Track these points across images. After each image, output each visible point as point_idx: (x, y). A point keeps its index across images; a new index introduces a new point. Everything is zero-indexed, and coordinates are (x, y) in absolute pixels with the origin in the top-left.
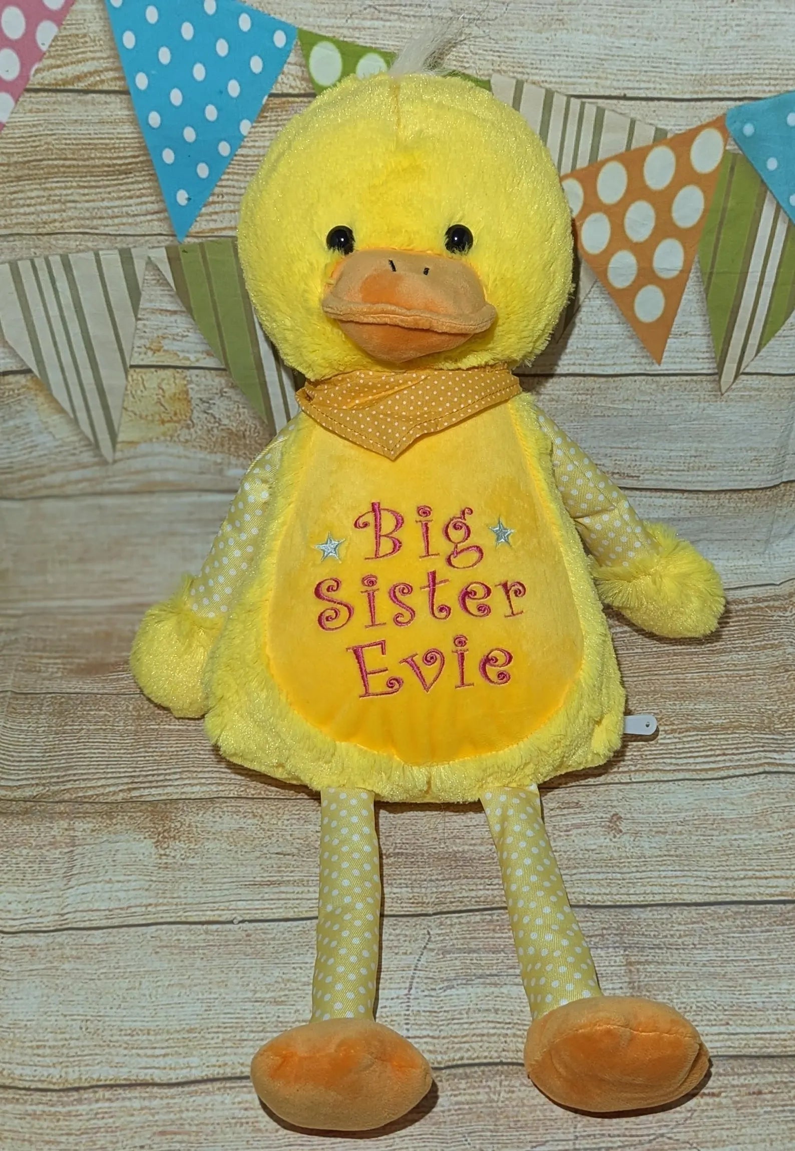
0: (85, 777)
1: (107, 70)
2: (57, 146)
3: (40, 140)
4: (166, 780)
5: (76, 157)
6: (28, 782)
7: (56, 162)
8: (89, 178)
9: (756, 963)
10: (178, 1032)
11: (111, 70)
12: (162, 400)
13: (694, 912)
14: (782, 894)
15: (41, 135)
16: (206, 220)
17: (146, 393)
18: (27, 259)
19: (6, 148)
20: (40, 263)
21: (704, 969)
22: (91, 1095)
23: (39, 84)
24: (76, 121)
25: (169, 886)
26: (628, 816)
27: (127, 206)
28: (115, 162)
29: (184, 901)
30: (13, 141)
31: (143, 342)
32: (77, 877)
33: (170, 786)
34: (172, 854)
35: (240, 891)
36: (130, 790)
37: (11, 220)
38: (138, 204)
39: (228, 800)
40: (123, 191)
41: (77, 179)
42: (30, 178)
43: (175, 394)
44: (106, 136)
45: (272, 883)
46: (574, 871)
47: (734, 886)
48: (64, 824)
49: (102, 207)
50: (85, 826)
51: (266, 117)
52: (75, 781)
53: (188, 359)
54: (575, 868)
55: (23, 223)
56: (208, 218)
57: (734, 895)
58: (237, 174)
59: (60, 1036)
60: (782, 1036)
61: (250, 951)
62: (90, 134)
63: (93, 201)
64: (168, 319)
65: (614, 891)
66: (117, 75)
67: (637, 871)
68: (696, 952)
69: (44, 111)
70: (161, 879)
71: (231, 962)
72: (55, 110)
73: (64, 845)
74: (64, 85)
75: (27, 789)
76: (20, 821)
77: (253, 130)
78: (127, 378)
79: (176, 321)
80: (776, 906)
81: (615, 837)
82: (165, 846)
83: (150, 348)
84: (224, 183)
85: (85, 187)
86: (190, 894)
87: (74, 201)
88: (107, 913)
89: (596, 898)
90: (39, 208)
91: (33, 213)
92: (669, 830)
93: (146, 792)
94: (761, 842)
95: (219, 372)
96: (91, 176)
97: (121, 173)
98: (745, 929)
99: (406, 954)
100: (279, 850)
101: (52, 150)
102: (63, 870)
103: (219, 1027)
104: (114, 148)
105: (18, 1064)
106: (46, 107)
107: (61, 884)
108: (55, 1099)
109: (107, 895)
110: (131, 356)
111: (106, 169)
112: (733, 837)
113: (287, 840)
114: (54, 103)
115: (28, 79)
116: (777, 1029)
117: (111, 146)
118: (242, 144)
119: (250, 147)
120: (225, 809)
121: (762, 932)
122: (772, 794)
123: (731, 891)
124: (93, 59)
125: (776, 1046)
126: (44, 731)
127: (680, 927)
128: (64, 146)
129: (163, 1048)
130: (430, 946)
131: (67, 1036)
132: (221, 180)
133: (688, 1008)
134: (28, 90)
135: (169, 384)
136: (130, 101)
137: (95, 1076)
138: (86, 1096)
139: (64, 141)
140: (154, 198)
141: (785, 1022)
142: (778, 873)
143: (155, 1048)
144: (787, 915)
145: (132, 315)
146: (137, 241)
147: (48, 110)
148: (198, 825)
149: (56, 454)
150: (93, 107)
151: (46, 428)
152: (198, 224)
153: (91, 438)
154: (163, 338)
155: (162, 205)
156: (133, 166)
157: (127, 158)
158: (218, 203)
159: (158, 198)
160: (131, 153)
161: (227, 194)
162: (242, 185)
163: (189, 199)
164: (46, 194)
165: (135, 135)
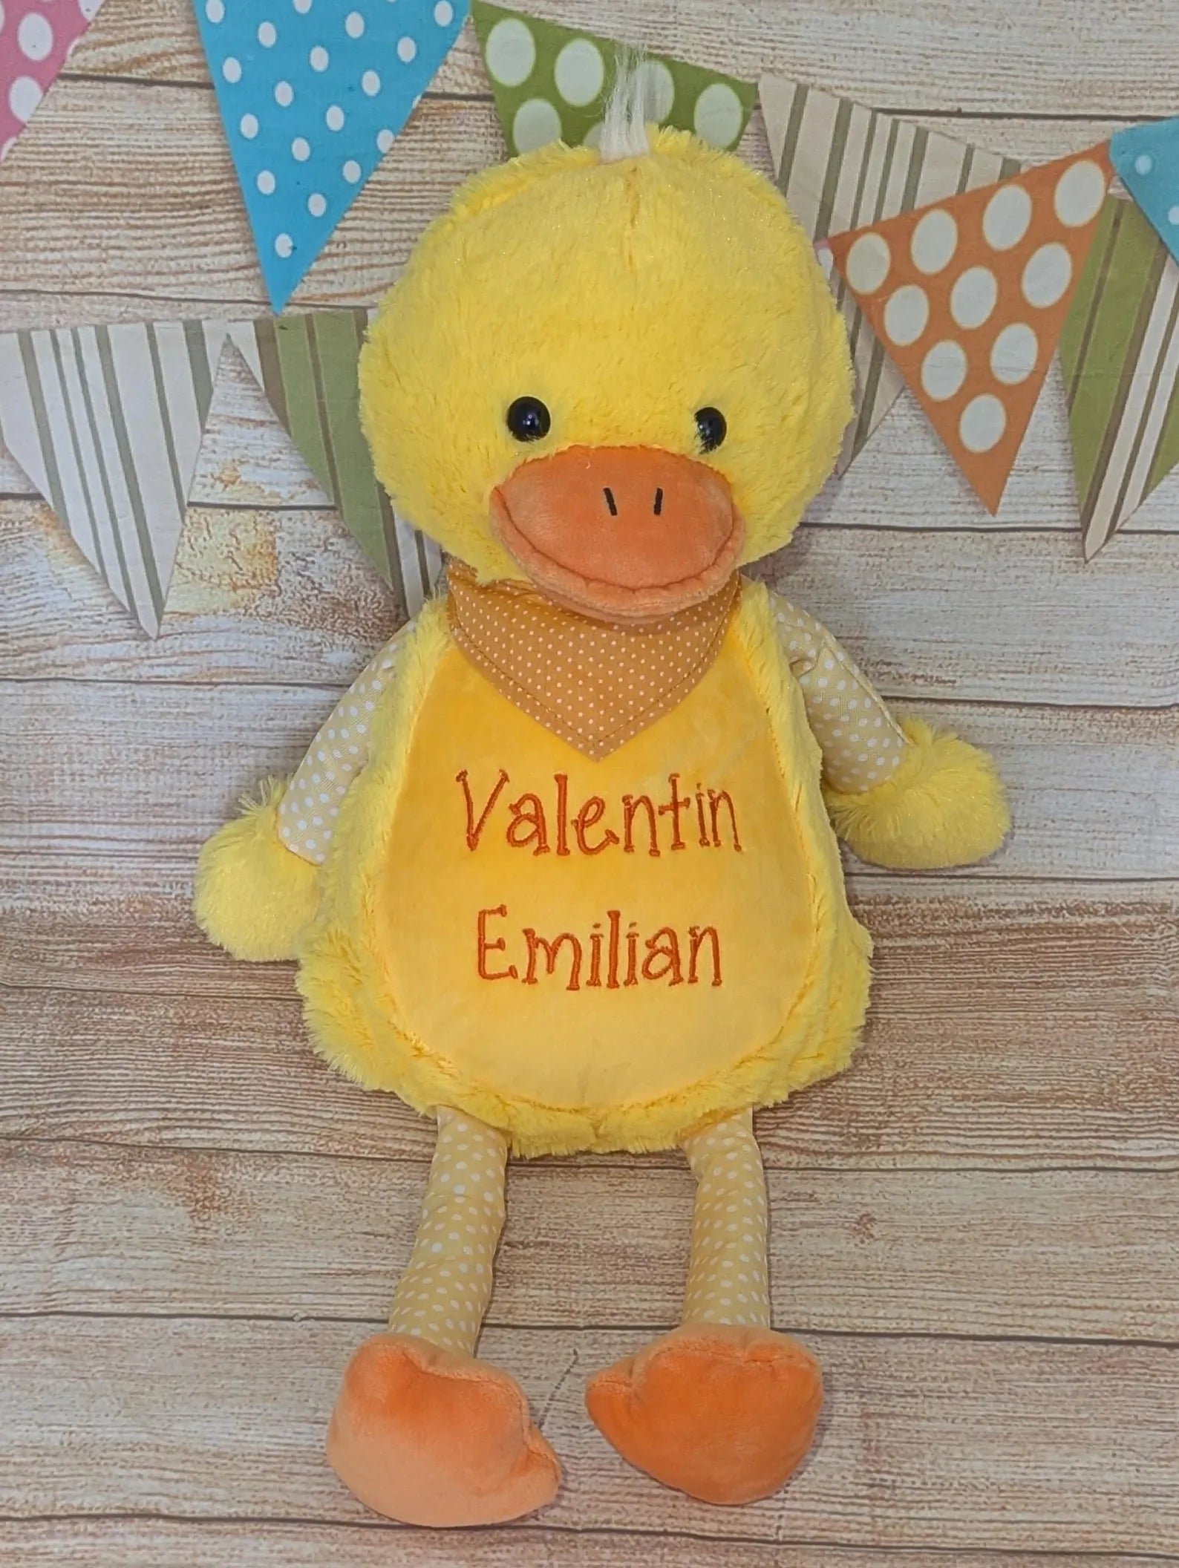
0: (97, 1107)
1: (181, 52)
2: (99, 165)
3: (75, 153)
4: (213, 1119)
5: (126, 180)
6: (14, 1113)
7: (95, 188)
8: (143, 214)
9: (1055, 1424)
11: (187, 52)
12: (235, 554)
13: (969, 1346)
14: (1103, 1332)
15: (77, 145)
16: (318, 282)
17: (211, 543)
18: (45, 328)
19: (24, 159)
20: (64, 337)
21: (977, 1427)
23: (79, 68)
24: (131, 126)
26: (886, 1216)
27: (201, 256)
28: (185, 189)
29: (225, 1288)
30: (36, 149)
31: (210, 468)
32: (73, 1246)
33: (219, 1129)
34: (214, 1228)
36: (160, 1129)
37: (25, 270)
38: (215, 255)
40: (194, 234)
41: (126, 215)
42: (57, 207)
43: (255, 546)
44: (175, 150)
45: (356, 1273)
46: (798, 1283)
47: (1034, 1316)
48: (62, 1172)
49: (161, 258)
50: (92, 1177)
51: (417, 127)
52: (82, 1112)
53: (278, 496)
54: (800, 1277)
55: (42, 275)
56: (321, 278)
57: (1031, 1327)
58: (369, 209)
60: (1086, 1527)
61: (314, 1357)
62: (149, 147)
63: (149, 248)
64: (250, 433)
65: (854, 1313)
66: (195, 60)
67: (893, 1288)
68: (968, 1402)
69: (85, 109)
70: (195, 1259)
71: (285, 1370)
72: (101, 108)
73: (58, 1201)
74: (117, 71)
75: (13, 1122)
77: (396, 145)
78: (183, 520)
79: (262, 437)
80: (1094, 1347)
81: (862, 1243)
82: (205, 1217)
83: (220, 479)
84: (348, 224)
85: (137, 227)
86: (235, 1280)
87: (119, 248)
89: (826, 1321)
90: (67, 254)
91: (58, 262)
92: (945, 1237)
93: (183, 1134)
94: (1080, 1260)
95: (324, 513)
96: (148, 211)
97: (193, 207)
98: (1044, 1377)
99: (539, 1378)
100: (368, 1229)
101: (91, 169)
102: (56, 1236)
104: (187, 168)
106: (88, 103)
107: (51, 1254)
109: (116, 1272)
110: (191, 487)
111: (172, 200)
112: (1040, 1250)
113: (382, 1218)
114: (101, 97)
115: (64, 61)
116: (1078, 1517)
117: (181, 166)
118: (380, 165)
119: (390, 171)
120: (295, 1170)
121: (1069, 1381)
123: (1028, 1322)
124: (161, 35)
125: (1074, 1540)
126: (43, 1041)
127: (948, 1367)
128: (110, 165)
130: (576, 1370)
132: (344, 219)
133: (947, 1485)
134: (64, 77)
135: (246, 531)
136: (213, 99)
139: (110, 158)
140: (240, 245)
141: (1091, 1508)
142: (1101, 1303)
143: (165, 1469)
144: (1110, 1361)
145: (198, 423)
146: (211, 309)
147: (91, 108)
148: (255, 1192)
149: (72, 619)
150: (157, 106)
151: (60, 583)
152: (305, 286)
153: (126, 603)
154: (242, 463)
155: (252, 257)
156: (213, 197)
157: (203, 184)
158: (337, 255)
159: (247, 246)
160: (212, 177)
161: (351, 241)
162: (376, 226)
163: (294, 249)
164: (79, 234)
165: (219, 150)
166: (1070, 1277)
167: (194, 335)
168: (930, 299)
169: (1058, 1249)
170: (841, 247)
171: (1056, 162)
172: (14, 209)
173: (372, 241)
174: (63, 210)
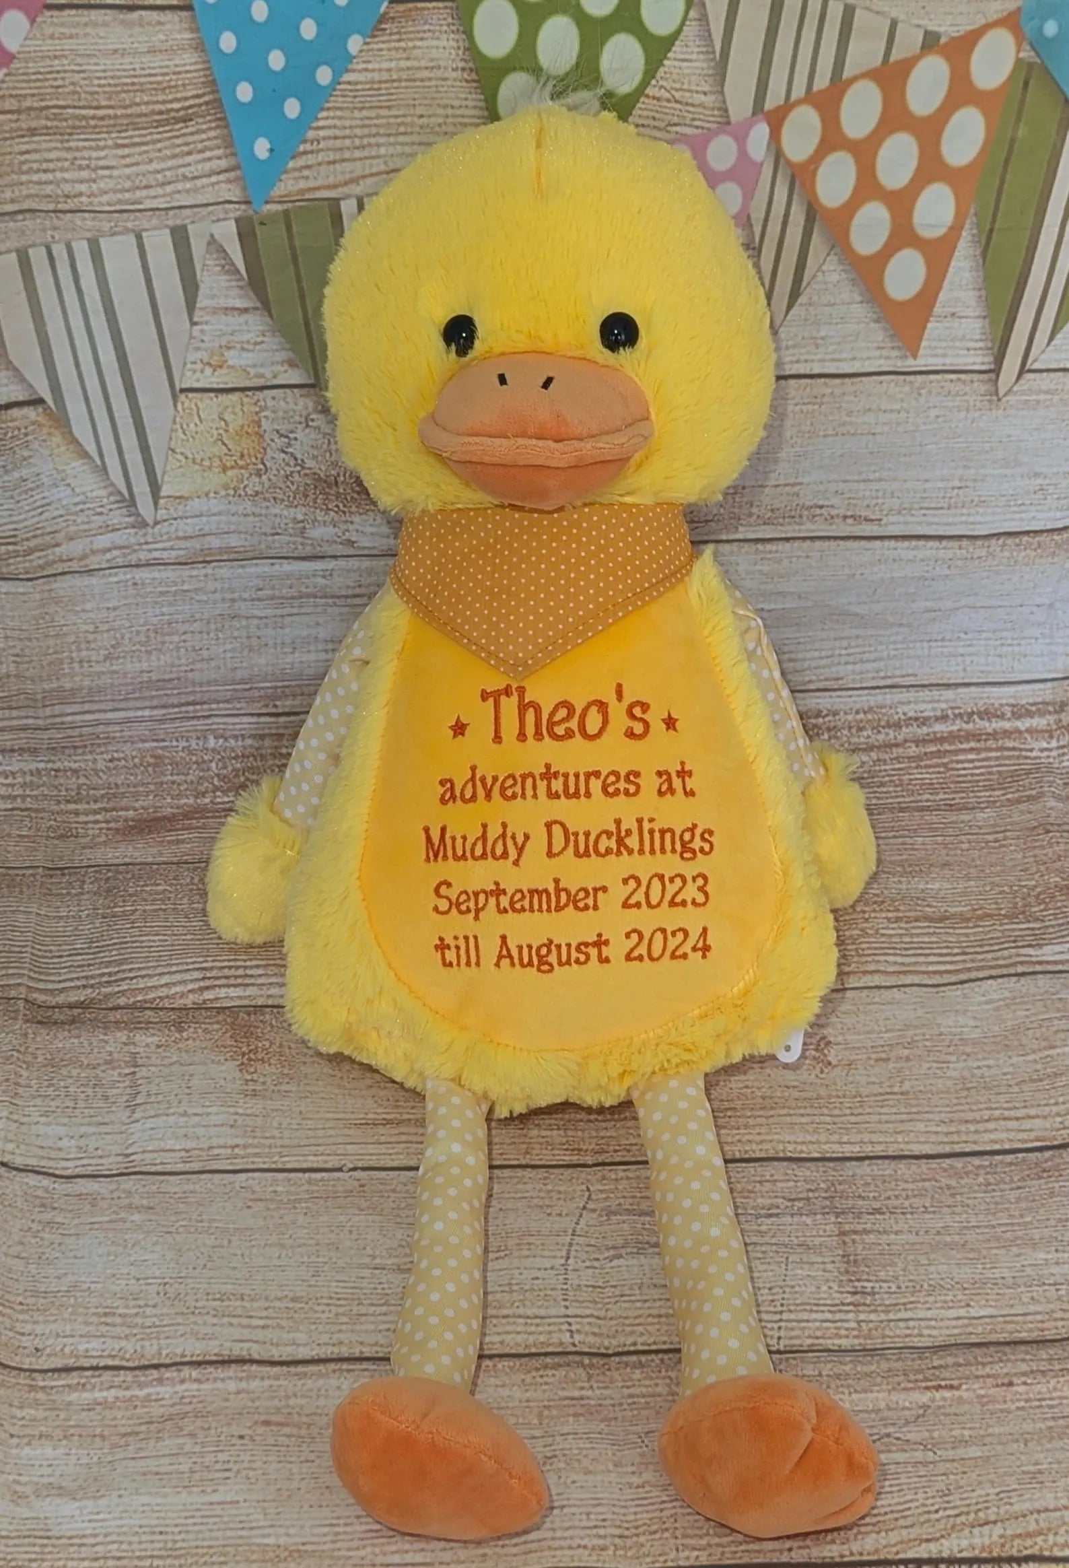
0: (144, 972)
2: (88, 89)
3: (63, 79)
4: (247, 976)
5: (113, 103)
6: (73, 984)
7: (83, 112)
10: (280, 1299)
12: (224, 436)
13: (923, 1164)
14: (1037, 1139)
15: (65, 71)
16: (294, 178)
17: (201, 427)
18: (41, 244)
19: (16, 88)
22: (175, 1374)
24: (116, 51)
25: (259, 1121)
26: (841, 1040)
27: (184, 166)
28: (169, 106)
29: (279, 1142)
30: (26, 78)
31: (199, 355)
32: (142, 1107)
33: (253, 985)
34: (261, 1080)
35: (348, 1132)
36: (202, 989)
38: (199, 162)
40: (179, 146)
41: (113, 135)
42: (48, 131)
43: (242, 426)
44: (158, 71)
45: (390, 1122)
46: (772, 1114)
48: (122, 1036)
49: (150, 172)
51: (385, 30)
52: (132, 979)
53: (262, 376)
54: (772, 1108)
56: (297, 174)
57: (975, 1142)
58: (341, 108)
59: (132, 1303)
60: (1038, 1318)
61: (365, 1205)
62: (134, 70)
63: (137, 164)
64: (235, 321)
65: (822, 1140)
67: (852, 1114)
68: (927, 1216)
69: (71, 37)
70: (249, 1111)
71: (342, 1218)
72: (86, 35)
73: (123, 1065)
75: (71, 993)
76: (66, 1034)
77: (365, 47)
78: (175, 406)
79: (246, 323)
80: (1030, 1155)
81: (822, 1072)
82: (252, 1070)
83: (209, 364)
84: (321, 123)
85: (125, 146)
86: (287, 1134)
87: (108, 168)
88: (183, 1154)
89: (799, 1148)
92: (893, 1055)
93: (222, 992)
94: (1011, 1069)
95: (305, 391)
96: (134, 129)
97: (177, 120)
98: (990, 1187)
99: (560, 1215)
101: (79, 93)
102: (125, 1098)
103: (331, 1298)
104: (170, 87)
105: (81, 1336)
106: (73, 31)
107: (124, 1116)
108: (130, 1379)
109: (182, 1131)
110: (183, 375)
111: (157, 117)
112: (976, 1065)
114: (86, 25)
117: (165, 85)
118: (350, 67)
121: (1012, 1189)
126: (88, 915)
128: (97, 89)
129: (261, 1318)
130: (591, 1206)
131: (142, 1303)
132: (318, 119)
134: (49, 7)
135: (234, 413)
136: (193, 20)
137: (179, 1351)
138: (167, 1375)
139: (96, 82)
140: (221, 151)
142: (1032, 1111)
143: (251, 1317)
144: (1045, 1165)
145: (186, 317)
146: (195, 214)
147: (77, 36)
148: (293, 1046)
149: (76, 513)
150: (141, 30)
152: (283, 184)
154: (228, 348)
155: (232, 161)
156: (195, 109)
157: (186, 99)
158: (312, 152)
159: (228, 151)
160: (195, 92)
161: (324, 138)
162: (347, 123)
163: (271, 150)
164: (69, 156)
165: (200, 66)
166: (1003, 1089)
168: (857, 162)
169: (991, 1062)
170: (776, 120)
171: (972, 31)
172: (7, 135)
173: (344, 137)
174: (55, 134)
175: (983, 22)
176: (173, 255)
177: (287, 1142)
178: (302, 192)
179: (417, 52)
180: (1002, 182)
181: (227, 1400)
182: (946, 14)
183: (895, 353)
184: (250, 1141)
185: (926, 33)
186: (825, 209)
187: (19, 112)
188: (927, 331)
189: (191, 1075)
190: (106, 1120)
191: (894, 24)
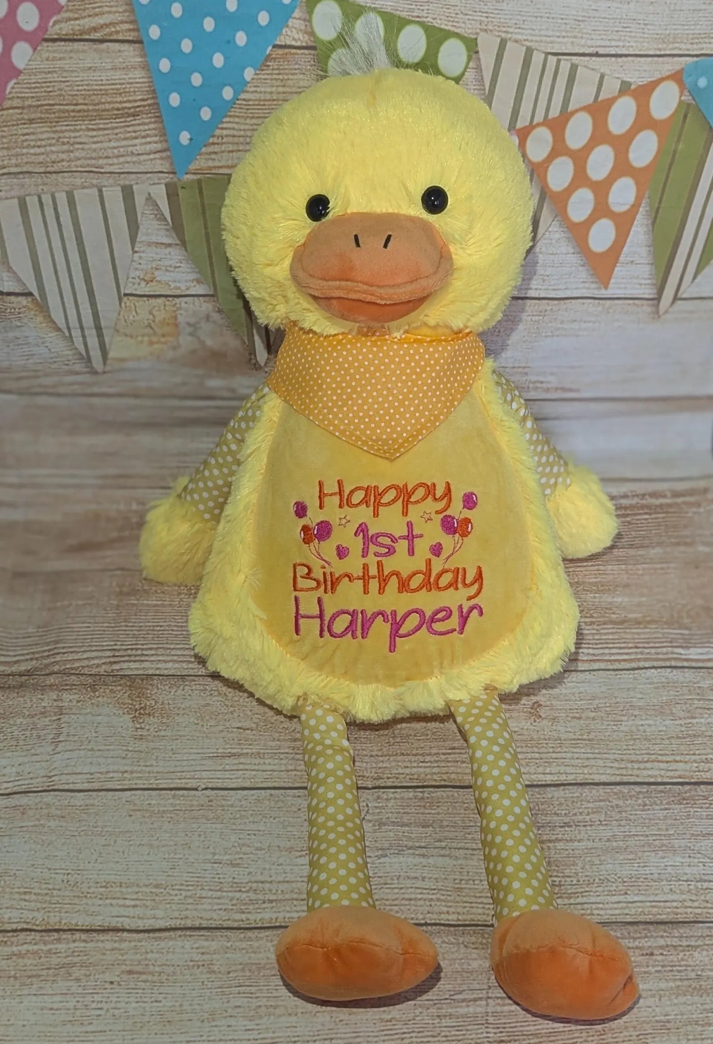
1: (122, 22)
2: (70, 93)
3: (54, 86)
4: (143, 655)
5: (87, 102)
6: (23, 658)
7: (66, 108)
8: (98, 121)
9: (654, 838)
10: (146, 886)
11: (126, 22)
12: (153, 324)
13: (601, 791)
15: (55, 82)
16: (206, 159)
17: (137, 318)
18: (35, 194)
19: (21, 92)
20: (47, 199)
22: (70, 936)
23: (56, 34)
24: (90, 68)
25: (143, 755)
26: (548, 703)
27: (133, 146)
28: (124, 105)
29: (156, 769)
30: (28, 86)
31: (137, 273)
32: (63, 744)
33: (147, 661)
34: (147, 727)
35: (204, 762)
36: (111, 663)
37: (22, 159)
38: (142, 144)
39: (196, 679)
40: (129, 132)
41: (86, 122)
42: (42, 121)
43: (164, 319)
44: (118, 81)
45: (234, 755)
47: (638, 768)
48: (54, 695)
49: (109, 148)
50: (72, 697)
51: (269, 66)
52: (64, 654)
53: (179, 288)
55: (33, 163)
56: (207, 157)
57: (637, 776)
58: (238, 117)
59: (44, 886)
60: (675, 904)
61: (211, 816)
62: (102, 80)
63: (101, 142)
64: (163, 252)
65: (532, 770)
66: (131, 27)
67: (554, 752)
68: (602, 828)
69: (60, 59)
70: (136, 749)
71: (195, 826)
72: (70, 58)
73: (52, 714)
74: (81, 35)
75: (23, 664)
76: (15, 695)
77: (256, 77)
78: (120, 304)
79: (170, 253)
80: (675, 787)
81: (535, 721)
82: (141, 721)
83: (144, 279)
84: (225, 126)
85: (93, 130)
86: (161, 764)
87: (81, 143)
88: (89, 776)
90: (48, 148)
91: (43, 154)
92: (584, 715)
93: (125, 666)
94: (664, 729)
95: (208, 299)
96: (100, 119)
97: (129, 115)
98: (646, 807)
100: (240, 725)
101: (64, 95)
102: (52, 736)
103: (182, 885)
104: (125, 92)
105: (7, 908)
106: (62, 55)
107: (50, 749)
108: (38, 938)
109: (89, 760)
110: (126, 285)
111: (116, 112)
112: (640, 723)
113: (248, 716)
114: (71, 51)
115: (47, 30)
116: (670, 897)
117: (122, 91)
118: (245, 89)
119: (252, 92)
120: (194, 688)
121: (661, 810)
122: (676, 687)
123: (636, 772)
124: (109, 12)
125: (668, 913)
127: (588, 805)
128: (76, 92)
131: (51, 886)
132: (223, 122)
133: (592, 881)
134: (46, 40)
135: (160, 311)
136: (142, 49)
137: (74, 922)
138: (64, 937)
139: (76, 88)
140: (158, 138)
141: (678, 891)
142: (677, 758)
143: (126, 899)
144: (685, 795)
145: (130, 247)
146: (139, 178)
147: (64, 58)
148: (171, 702)
149: (51, 363)
150: (107, 54)
151: (43, 343)
152: (197, 162)
153: (84, 353)
154: (157, 269)
155: (165, 145)
156: (141, 109)
157: (136, 101)
158: (218, 144)
159: (162, 139)
160: (140, 97)
161: (226, 136)
162: (242, 127)
163: (191, 139)
164: (56, 136)
165: (146, 80)
166: (659, 742)
167: (128, 193)
168: (575, 163)
169: (651, 722)
170: (523, 135)
171: (652, 82)
172: (15, 123)
173: (239, 136)
174: (46, 122)
175: (660, 76)
176: (122, 204)
177: (161, 769)
178: (210, 168)
179: (290, 82)
180: (667, 177)
181: (104, 954)
182: (635, 70)
183: (594, 286)
184: (135, 768)
185: (623, 82)
186: (551, 191)
187: (23, 108)
188: (615, 272)
189: (99, 723)
190: (38, 752)
191: (602, 77)
